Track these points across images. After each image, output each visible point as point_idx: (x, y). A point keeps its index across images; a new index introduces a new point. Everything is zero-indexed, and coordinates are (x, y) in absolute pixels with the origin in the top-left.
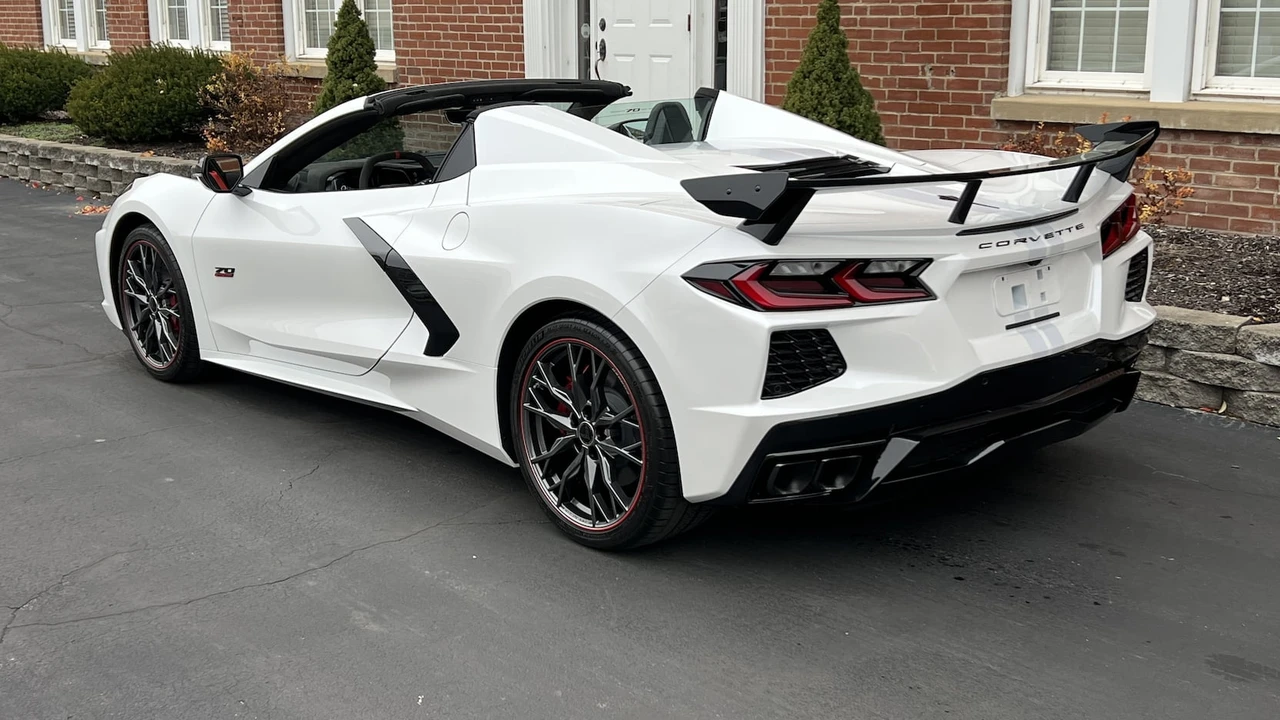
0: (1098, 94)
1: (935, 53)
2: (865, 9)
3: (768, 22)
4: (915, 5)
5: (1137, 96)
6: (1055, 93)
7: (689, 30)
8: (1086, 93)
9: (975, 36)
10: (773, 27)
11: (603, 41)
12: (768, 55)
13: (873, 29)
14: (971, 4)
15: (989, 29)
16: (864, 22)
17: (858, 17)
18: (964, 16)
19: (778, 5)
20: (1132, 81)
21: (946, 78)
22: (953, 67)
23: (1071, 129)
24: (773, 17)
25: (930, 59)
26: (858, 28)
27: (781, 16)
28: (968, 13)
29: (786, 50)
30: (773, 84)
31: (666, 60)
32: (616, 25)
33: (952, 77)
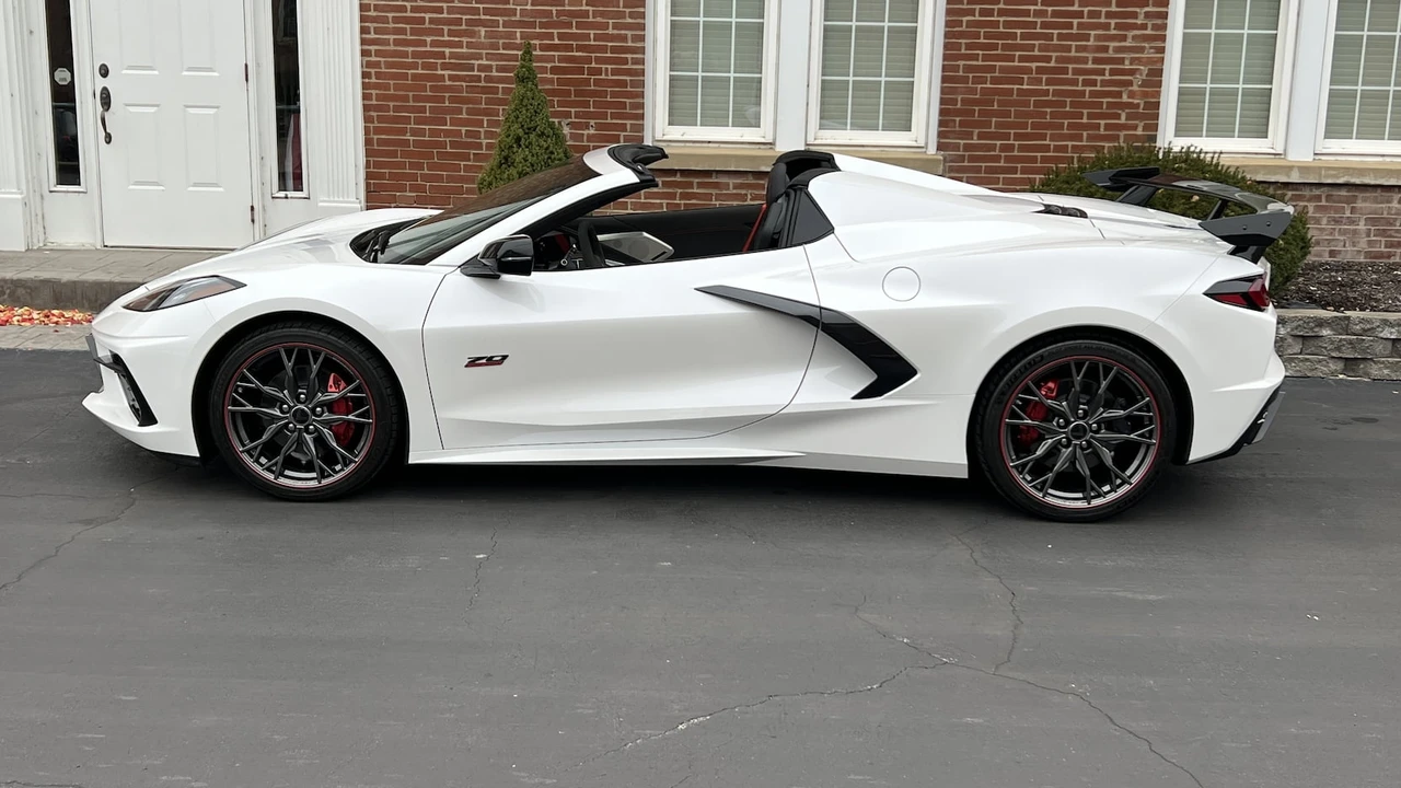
0: (722, 145)
1: (573, 110)
2: (491, 66)
3: (365, 75)
4: (549, 65)
5: (758, 146)
6: (683, 144)
7: (247, 80)
8: (710, 145)
9: (614, 94)
10: (374, 80)
11: (105, 89)
12: (366, 108)
13: (501, 86)
14: (609, 67)
15: (629, 89)
16: (489, 79)
17: (483, 75)
18: (603, 77)
19: (378, 59)
20: (749, 135)
21: (586, 132)
22: (592, 122)
23: (714, 175)
24: (373, 71)
25: (568, 115)
26: (483, 84)
27: (383, 70)
28: (606, 75)
29: (391, 104)
30: (376, 137)
31: (212, 111)
32: (124, 72)
33: (592, 131)
